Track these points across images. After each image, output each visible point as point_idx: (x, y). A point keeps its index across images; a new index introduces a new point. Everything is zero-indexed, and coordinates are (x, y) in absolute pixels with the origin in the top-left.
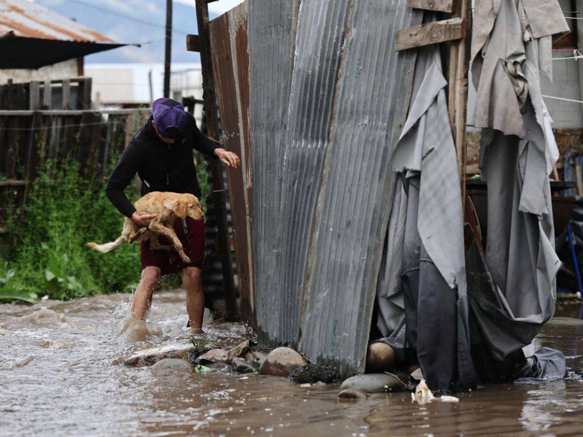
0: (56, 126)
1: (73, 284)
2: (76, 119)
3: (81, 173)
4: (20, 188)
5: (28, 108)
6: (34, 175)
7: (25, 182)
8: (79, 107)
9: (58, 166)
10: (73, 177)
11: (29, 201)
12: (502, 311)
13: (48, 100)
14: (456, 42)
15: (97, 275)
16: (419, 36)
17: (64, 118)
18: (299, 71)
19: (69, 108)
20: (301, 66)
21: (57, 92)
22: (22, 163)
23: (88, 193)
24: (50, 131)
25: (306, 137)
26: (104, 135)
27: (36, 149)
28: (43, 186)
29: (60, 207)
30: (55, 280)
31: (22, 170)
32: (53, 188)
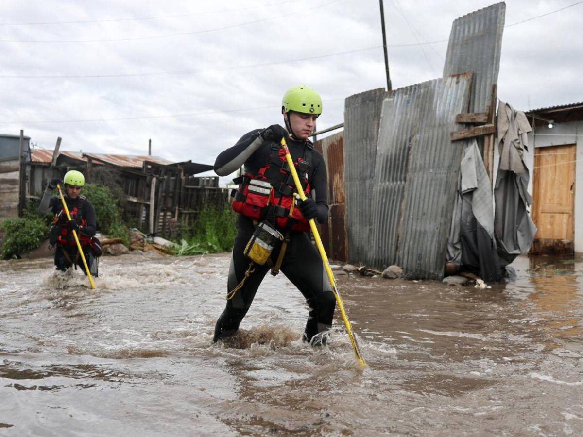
0: (207, 193)
1: (215, 248)
2: (214, 190)
3: (216, 209)
4: (196, 214)
5: (198, 185)
6: (201, 209)
7: (198, 211)
8: (214, 186)
9: (208, 206)
10: (213, 210)
11: (199, 218)
12: (503, 249)
13: (205, 183)
14: (489, 135)
15: (220, 245)
16: (465, 133)
17: (210, 190)
18: (381, 154)
19: (211, 186)
20: (382, 152)
21: (208, 181)
22: (197, 205)
23: (218, 216)
24: (205, 194)
25: (389, 180)
26: (222, 196)
27: (201, 200)
28: (204, 213)
29: (210, 221)
30: (212, 246)
31: (197, 207)
32: (207, 214)
